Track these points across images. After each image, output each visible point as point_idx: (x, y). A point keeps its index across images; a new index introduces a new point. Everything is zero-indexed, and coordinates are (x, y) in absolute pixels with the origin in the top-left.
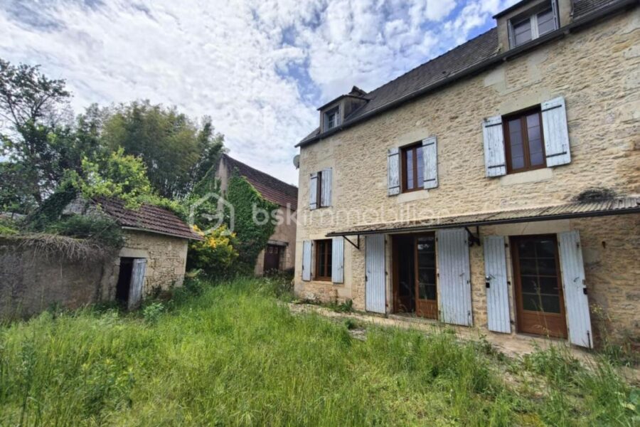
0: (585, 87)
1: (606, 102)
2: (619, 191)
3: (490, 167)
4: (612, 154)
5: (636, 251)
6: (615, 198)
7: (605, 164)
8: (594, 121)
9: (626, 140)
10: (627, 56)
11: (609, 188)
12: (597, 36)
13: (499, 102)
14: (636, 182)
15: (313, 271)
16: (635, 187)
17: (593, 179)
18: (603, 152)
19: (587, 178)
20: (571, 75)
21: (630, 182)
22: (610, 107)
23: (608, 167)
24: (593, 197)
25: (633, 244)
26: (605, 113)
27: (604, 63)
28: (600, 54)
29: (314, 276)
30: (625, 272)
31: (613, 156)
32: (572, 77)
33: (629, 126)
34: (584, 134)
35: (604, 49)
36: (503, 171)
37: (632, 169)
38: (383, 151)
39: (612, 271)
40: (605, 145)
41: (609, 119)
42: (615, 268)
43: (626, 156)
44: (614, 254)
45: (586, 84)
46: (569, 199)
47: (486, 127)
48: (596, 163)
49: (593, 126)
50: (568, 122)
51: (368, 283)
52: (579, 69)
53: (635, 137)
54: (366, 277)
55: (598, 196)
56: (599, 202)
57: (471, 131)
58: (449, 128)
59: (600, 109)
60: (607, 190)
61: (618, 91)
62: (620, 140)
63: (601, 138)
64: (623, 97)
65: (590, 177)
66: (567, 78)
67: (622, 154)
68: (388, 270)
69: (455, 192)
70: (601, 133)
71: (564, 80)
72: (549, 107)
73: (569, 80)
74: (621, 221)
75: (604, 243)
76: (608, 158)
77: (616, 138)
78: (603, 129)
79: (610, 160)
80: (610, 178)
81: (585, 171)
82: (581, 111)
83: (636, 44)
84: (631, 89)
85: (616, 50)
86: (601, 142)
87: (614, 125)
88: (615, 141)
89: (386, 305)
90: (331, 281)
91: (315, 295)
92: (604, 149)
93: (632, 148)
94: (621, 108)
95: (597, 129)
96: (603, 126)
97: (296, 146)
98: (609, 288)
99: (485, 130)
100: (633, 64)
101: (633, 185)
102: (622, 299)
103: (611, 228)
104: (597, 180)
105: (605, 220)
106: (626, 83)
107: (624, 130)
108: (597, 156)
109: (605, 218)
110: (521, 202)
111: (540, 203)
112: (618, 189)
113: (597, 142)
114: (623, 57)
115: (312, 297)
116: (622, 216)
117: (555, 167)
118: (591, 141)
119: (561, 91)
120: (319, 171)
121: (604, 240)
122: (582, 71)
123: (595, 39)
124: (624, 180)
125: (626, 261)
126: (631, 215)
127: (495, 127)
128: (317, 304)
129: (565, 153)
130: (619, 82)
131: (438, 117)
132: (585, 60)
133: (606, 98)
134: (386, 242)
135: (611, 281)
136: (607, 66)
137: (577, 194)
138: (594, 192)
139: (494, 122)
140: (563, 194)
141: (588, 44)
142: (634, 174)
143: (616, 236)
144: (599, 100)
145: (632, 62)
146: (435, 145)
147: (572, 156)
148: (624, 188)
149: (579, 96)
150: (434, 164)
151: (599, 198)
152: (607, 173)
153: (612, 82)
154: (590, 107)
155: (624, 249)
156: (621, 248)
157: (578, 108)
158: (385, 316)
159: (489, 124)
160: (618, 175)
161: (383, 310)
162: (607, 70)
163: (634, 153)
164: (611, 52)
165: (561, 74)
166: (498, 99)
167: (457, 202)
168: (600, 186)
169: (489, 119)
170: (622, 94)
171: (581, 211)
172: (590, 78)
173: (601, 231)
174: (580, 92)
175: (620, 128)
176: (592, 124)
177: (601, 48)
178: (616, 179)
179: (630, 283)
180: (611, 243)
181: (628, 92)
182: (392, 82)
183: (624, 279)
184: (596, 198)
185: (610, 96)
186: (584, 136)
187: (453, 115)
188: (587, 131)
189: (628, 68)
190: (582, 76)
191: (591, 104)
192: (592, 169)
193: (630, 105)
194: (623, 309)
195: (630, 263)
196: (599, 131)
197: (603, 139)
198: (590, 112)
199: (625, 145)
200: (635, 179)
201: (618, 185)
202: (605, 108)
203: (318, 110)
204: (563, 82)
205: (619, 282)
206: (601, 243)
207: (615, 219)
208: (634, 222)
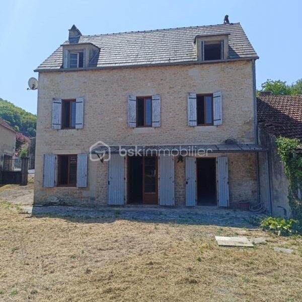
1: (237, 101)
3: (190, 121)
6: (237, 143)
8: (233, 107)
9: (242, 119)
10: (246, 82)
11: (235, 138)
12: (237, 68)
13: (195, 86)
14: (244, 138)
15: (56, 179)
16: (243, 140)
19: (229, 133)
21: (242, 137)
23: (236, 130)
26: (236, 105)
27: (238, 82)
28: (237, 77)
29: (56, 184)
31: (237, 125)
35: (238, 75)
36: (195, 123)
37: (243, 132)
39: (234, 174)
40: (236, 120)
41: (237, 108)
43: (242, 126)
44: (235, 167)
46: (222, 141)
47: (190, 98)
48: (231, 127)
51: (110, 186)
53: (245, 118)
54: (109, 182)
57: (180, 98)
58: (168, 93)
59: (235, 103)
60: (234, 140)
61: (242, 97)
66: (225, 84)
67: (240, 124)
68: (126, 177)
69: (171, 131)
72: (216, 96)
77: (239, 117)
78: (236, 112)
79: (236, 127)
80: (236, 134)
81: (228, 130)
85: (242, 78)
87: (239, 112)
88: (239, 119)
89: (124, 199)
90: (76, 186)
93: (243, 123)
94: (241, 105)
95: (233, 112)
98: (233, 181)
99: (189, 100)
100: (247, 87)
102: (236, 186)
103: (235, 156)
104: (231, 135)
106: (244, 94)
107: (242, 114)
110: (203, 141)
111: (211, 143)
114: (244, 82)
115: (55, 200)
117: (217, 126)
118: (231, 116)
119: (222, 90)
120: (62, 98)
121: (233, 161)
124: (240, 136)
125: (238, 170)
127: (193, 99)
129: (220, 120)
130: (242, 93)
131: (162, 84)
132: (231, 78)
135: (234, 178)
136: (239, 84)
137: (224, 140)
138: (230, 140)
139: (193, 97)
140: (219, 139)
142: (244, 134)
143: (236, 159)
144: (235, 98)
145: (246, 85)
146: (159, 101)
147: (223, 122)
148: (240, 139)
150: (159, 112)
152: (235, 132)
153: (239, 92)
155: (238, 165)
158: (123, 206)
161: (122, 203)
162: (239, 86)
163: (244, 125)
165: (222, 81)
166: (195, 84)
167: (171, 137)
168: (233, 138)
169: (191, 94)
172: (232, 88)
173: (232, 157)
176: (232, 109)
178: (238, 135)
179: (239, 179)
180: (235, 162)
183: (237, 177)
184: (231, 143)
185: (238, 98)
186: (228, 114)
187: (172, 86)
188: (230, 112)
189: (245, 88)
193: (244, 104)
194: (236, 189)
195: (240, 171)
197: (234, 117)
198: (231, 104)
199: (242, 121)
200: (244, 136)
201: (238, 138)
202: (237, 103)
204: (223, 86)
206: (231, 162)
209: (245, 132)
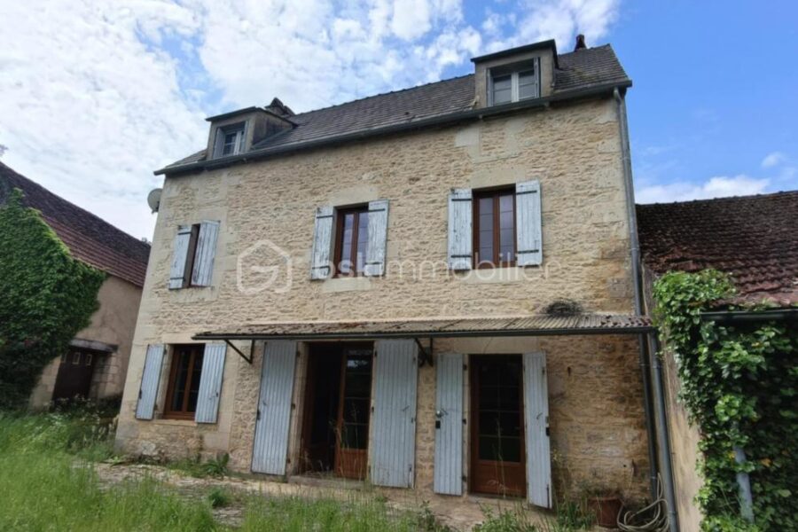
0: (561, 174)
1: (579, 198)
2: (587, 305)
3: (454, 257)
4: (581, 260)
5: (598, 380)
6: (582, 314)
7: (575, 271)
8: (567, 217)
9: (596, 245)
10: (601, 148)
11: (577, 301)
12: (575, 118)
13: (471, 171)
14: (601, 297)
15: (161, 400)
16: (601, 303)
17: (563, 288)
18: (574, 257)
19: (557, 286)
20: (548, 157)
21: (596, 296)
22: (582, 204)
23: (578, 275)
24: (562, 309)
25: (596, 372)
26: (578, 210)
27: (580, 151)
28: (577, 140)
29: (161, 410)
30: (587, 407)
31: (582, 263)
32: (549, 159)
33: (599, 229)
34: (557, 231)
35: (580, 135)
36: (467, 263)
37: (599, 281)
38: (309, 208)
39: (575, 406)
40: (577, 248)
41: (581, 218)
42: (578, 401)
43: (595, 264)
44: (578, 382)
45: (561, 171)
46: (538, 310)
47: (453, 200)
48: (566, 269)
49: (566, 223)
50: (542, 212)
51: (260, 423)
52: (557, 152)
53: (604, 243)
54: (258, 413)
55: (566, 309)
56: (567, 316)
57: (434, 202)
58: (406, 192)
59: (573, 204)
60: (575, 303)
61: (591, 187)
62: (590, 245)
63: (572, 238)
64: (594, 195)
65: (560, 285)
66: (544, 159)
67: (591, 261)
68: (297, 402)
69: (406, 285)
70: (574, 233)
71: (541, 160)
72: (524, 190)
73: (545, 162)
74: (586, 343)
75: (569, 369)
76: (578, 265)
77: (587, 241)
78: (576, 229)
79: (580, 267)
80: (579, 288)
81: (556, 276)
82: (555, 202)
83: (608, 139)
84: (601, 188)
85: (591, 141)
86: (572, 244)
87: (585, 226)
88: (587, 245)
89: (288, 461)
90: (193, 419)
91: (158, 446)
92: (575, 253)
93: (600, 257)
94: (593, 207)
95: (570, 227)
96: (575, 225)
97: (157, 173)
98: (572, 427)
99: (451, 204)
100: (605, 160)
101: (599, 300)
102: (583, 440)
103: (577, 351)
104: (566, 290)
105: (572, 340)
106: (598, 179)
107: (594, 233)
108: (568, 260)
109: (571, 337)
110: (486, 308)
111: (507, 313)
112: (585, 302)
113: (568, 243)
114: (597, 149)
115: (150, 450)
116: (588, 336)
118: (563, 241)
119: (537, 174)
120: (195, 223)
121: (570, 365)
122: (558, 155)
123: (572, 121)
124: (590, 293)
125: (589, 392)
126: (596, 336)
127: (464, 203)
128: (159, 462)
129: (537, 251)
130: (592, 177)
131: (393, 173)
132: (562, 143)
133: (579, 192)
134: (298, 354)
135: (574, 418)
136: (583, 155)
137: (546, 305)
138: (563, 304)
139: (463, 197)
140: (532, 303)
141: (566, 125)
142: (601, 287)
143: (581, 361)
144: (573, 193)
145: (604, 157)
146: (385, 213)
147: (544, 256)
148: (591, 303)
149: (554, 184)
150: (383, 241)
151: (567, 312)
152: (577, 282)
153: (586, 175)
154: (565, 199)
155: (588, 378)
156: (585, 376)
157: (552, 198)
158: (284, 479)
159: (456, 197)
160: (585, 287)
161: (280, 469)
162: (583, 160)
163: (602, 262)
164: (586, 141)
165: (538, 153)
166: (470, 167)
167: (408, 300)
168: (569, 298)
169: (457, 191)
170: (594, 191)
171: (548, 326)
172: (565, 165)
173: (568, 354)
174: (555, 180)
175: (590, 230)
176: (565, 220)
177: (578, 133)
178: (584, 290)
179: (592, 420)
180: (577, 370)
181: (600, 191)
182: (334, 106)
183: (586, 415)
184: (565, 312)
185: (583, 192)
186: (557, 233)
187: (414, 175)
188: (560, 228)
189: (601, 163)
190: (558, 161)
191: (565, 196)
192: (562, 276)
193: (600, 206)
194: (584, 453)
195: (592, 396)
196: (571, 230)
197: (574, 241)
198: (564, 206)
199: (594, 251)
200: (601, 293)
201: (585, 298)
202: (579, 204)
203: (208, 120)
204: (540, 163)
205: (580, 419)
206: (566, 369)
207: (581, 340)
208: (598, 345)
209: (604, 282)
